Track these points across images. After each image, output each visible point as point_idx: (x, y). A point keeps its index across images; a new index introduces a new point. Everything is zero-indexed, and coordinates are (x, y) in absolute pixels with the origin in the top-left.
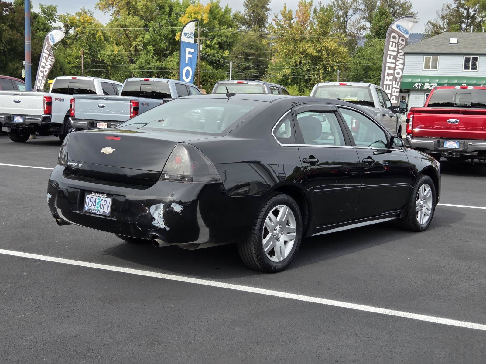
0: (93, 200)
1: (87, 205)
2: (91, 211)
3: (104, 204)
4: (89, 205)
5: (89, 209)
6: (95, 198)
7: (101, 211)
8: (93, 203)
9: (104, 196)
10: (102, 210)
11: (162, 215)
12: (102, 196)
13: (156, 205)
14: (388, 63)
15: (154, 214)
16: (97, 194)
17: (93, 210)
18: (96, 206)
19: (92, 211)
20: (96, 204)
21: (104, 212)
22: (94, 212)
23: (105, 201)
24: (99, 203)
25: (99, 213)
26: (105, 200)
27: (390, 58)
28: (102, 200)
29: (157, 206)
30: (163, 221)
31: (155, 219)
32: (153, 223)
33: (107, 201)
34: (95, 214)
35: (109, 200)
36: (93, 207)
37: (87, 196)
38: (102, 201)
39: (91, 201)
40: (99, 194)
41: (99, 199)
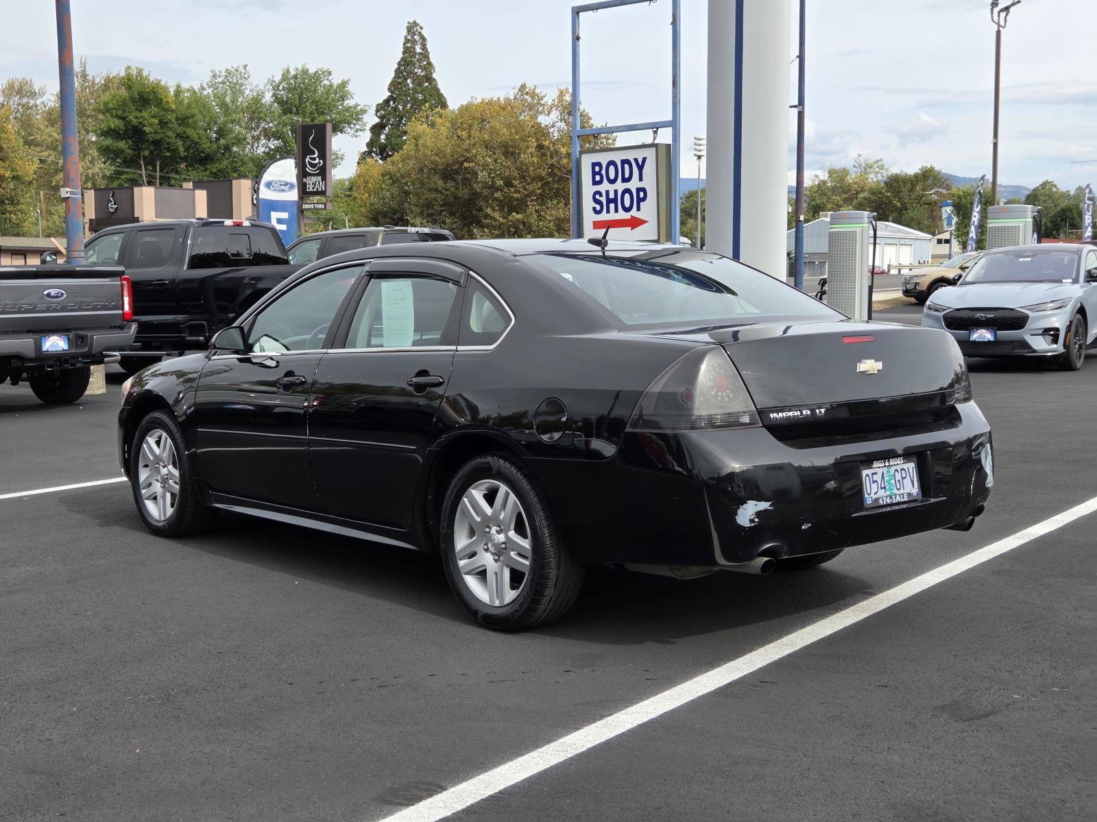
0: (878, 478)
1: (869, 492)
2: (881, 502)
3: (903, 478)
4: (873, 493)
5: (877, 500)
6: (880, 471)
7: (903, 494)
8: (879, 485)
9: (899, 461)
10: (901, 491)
12: (896, 463)
16: (884, 462)
17: (885, 498)
18: (887, 487)
19: (883, 500)
20: (886, 484)
21: (909, 494)
22: (889, 501)
23: (903, 472)
24: (890, 480)
25: (898, 499)
26: (902, 469)
28: (896, 470)
33: (907, 470)
34: (892, 505)
35: (911, 466)
36: (881, 493)
37: (865, 472)
38: (896, 472)
39: (874, 482)
40: (889, 461)
41: (888, 472)
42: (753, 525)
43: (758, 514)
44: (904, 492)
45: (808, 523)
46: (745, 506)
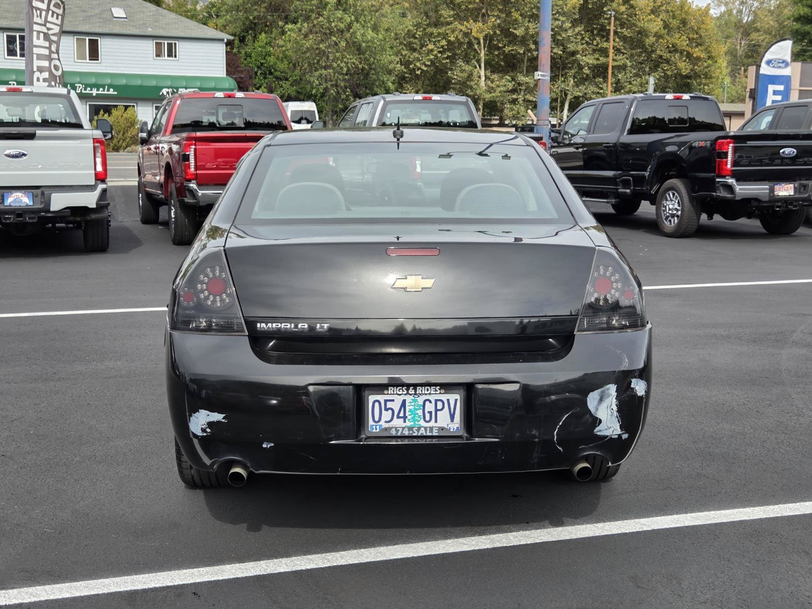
0: (396, 406)
1: (377, 419)
3: (437, 410)
4: (383, 419)
10: (432, 424)
11: (615, 408)
13: (599, 390)
14: (36, 46)
15: (597, 409)
18: (409, 417)
20: (407, 414)
25: (422, 432)
27: (38, 38)
29: (603, 392)
30: (618, 421)
31: (600, 421)
32: (595, 431)
37: (372, 398)
38: (427, 403)
39: (387, 409)
42: (205, 434)
43: (211, 424)
44: (437, 424)
45: (270, 442)
46: (197, 414)
